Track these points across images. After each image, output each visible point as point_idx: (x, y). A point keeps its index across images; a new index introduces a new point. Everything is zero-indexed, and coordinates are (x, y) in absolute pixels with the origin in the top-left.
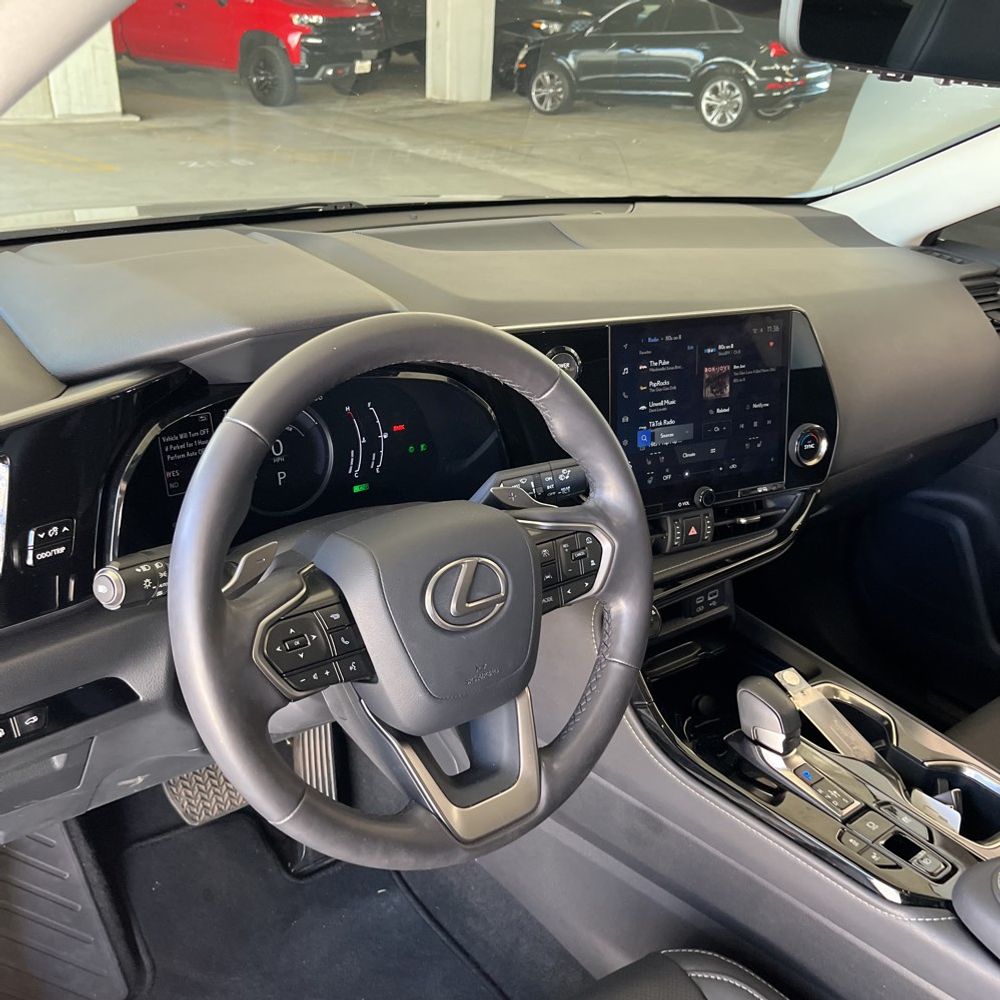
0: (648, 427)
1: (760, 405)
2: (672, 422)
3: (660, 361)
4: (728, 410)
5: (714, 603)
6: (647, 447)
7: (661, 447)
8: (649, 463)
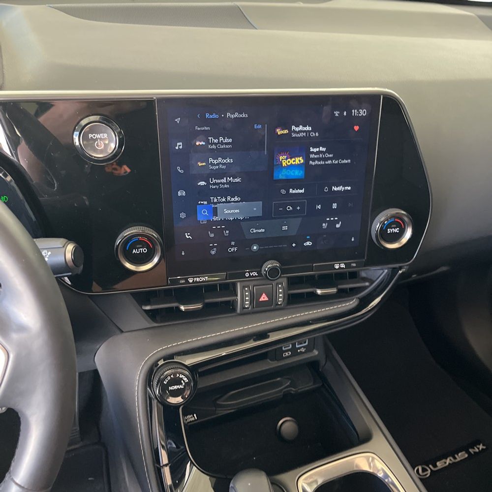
0: (209, 202)
1: (340, 188)
2: (236, 199)
3: (221, 139)
4: (302, 191)
5: (303, 350)
6: (209, 221)
7: (225, 222)
8: (212, 235)
